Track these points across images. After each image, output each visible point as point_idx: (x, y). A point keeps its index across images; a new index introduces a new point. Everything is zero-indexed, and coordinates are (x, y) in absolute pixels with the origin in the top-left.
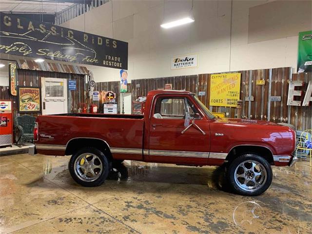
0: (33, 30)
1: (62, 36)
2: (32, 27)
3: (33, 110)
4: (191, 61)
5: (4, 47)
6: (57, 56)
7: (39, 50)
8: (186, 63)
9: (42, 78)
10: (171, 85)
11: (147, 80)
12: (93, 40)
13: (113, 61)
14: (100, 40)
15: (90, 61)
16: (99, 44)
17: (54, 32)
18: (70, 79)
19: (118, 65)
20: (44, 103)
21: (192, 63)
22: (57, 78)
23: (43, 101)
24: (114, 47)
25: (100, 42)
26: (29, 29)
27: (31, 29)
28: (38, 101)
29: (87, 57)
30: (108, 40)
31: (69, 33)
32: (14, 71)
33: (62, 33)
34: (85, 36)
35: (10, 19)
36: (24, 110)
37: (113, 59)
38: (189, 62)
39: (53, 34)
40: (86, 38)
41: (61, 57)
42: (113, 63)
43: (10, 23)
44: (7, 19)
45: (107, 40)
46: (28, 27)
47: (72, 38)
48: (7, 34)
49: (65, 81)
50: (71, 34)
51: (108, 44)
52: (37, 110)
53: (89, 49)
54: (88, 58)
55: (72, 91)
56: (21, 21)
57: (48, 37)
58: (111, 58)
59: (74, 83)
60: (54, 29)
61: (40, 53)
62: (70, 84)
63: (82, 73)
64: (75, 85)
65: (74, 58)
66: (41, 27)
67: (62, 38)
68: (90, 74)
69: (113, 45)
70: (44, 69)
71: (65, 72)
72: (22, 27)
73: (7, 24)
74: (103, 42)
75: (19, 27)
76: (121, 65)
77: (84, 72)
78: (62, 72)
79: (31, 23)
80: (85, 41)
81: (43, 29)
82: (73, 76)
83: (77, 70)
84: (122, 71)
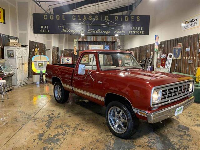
0: (86, 20)
1: (102, 20)
3: (85, 62)
4: (195, 22)
5: (72, 31)
6: (99, 32)
7: (89, 30)
8: (192, 25)
9: (90, 45)
10: (181, 44)
11: (168, 41)
12: (122, 18)
13: (136, 30)
14: (127, 18)
15: (119, 32)
16: (126, 20)
17: (97, 19)
18: (106, 45)
19: (141, 33)
20: (91, 59)
21: (196, 23)
22: (98, 44)
23: (90, 58)
24: (137, 20)
25: (127, 19)
26: (84, 19)
27: (85, 20)
28: (88, 58)
29: (117, 30)
30: (133, 17)
31: (106, 18)
32: (76, 43)
33: (102, 18)
34: (116, 17)
37: (136, 29)
38: (194, 22)
39: (96, 20)
40: (117, 18)
41: (101, 32)
42: (136, 31)
43: (75, 18)
44: (74, 17)
45: (132, 17)
47: (107, 20)
48: (74, 24)
49: (102, 46)
50: (107, 18)
51: (133, 19)
52: (87, 62)
53: (118, 25)
54: (118, 31)
56: (80, 17)
57: (94, 22)
58: (135, 28)
60: (97, 17)
61: (90, 32)
62: (106, 48)
63: (111, 41)
64: (108, 48)
65: (109, 32)
66: (90, 17)
67: (102, 21)
68: (118, 41)
69: (137, 19)
70: (89, 41)
71: (101, 41)
72: (80, 20)
73: (73, 19)
74: (129, 19)
75: (79, 19)
76: (143, 32)
77: (113, 40)
78: (99, 41)
79: (85, 16)
80: (116, 20)
81: (91, 18)
82: (107, 43)
83: (109, 39)
84: (156, 36)
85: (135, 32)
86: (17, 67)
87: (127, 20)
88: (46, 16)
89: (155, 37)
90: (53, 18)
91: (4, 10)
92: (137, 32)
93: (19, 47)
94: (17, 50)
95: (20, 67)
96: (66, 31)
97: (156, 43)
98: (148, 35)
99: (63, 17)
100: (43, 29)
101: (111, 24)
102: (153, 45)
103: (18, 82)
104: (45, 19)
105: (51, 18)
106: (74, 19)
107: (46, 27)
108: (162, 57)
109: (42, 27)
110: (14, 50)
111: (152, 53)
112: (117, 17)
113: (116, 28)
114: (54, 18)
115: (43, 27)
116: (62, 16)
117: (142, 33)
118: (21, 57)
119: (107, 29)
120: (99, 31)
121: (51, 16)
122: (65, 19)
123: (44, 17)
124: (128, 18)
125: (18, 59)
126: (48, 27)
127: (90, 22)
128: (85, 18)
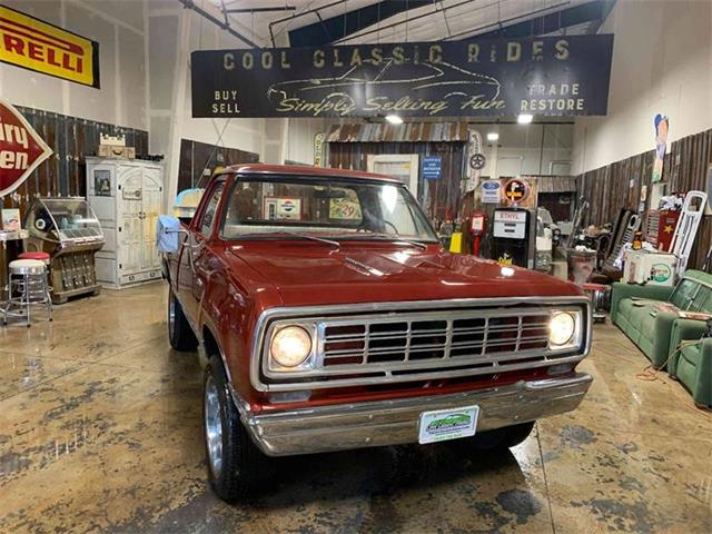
0: (360, 63)
1: (416, 62)
2: (358, 60)
5: (312, 106)
7: (368, 102)
9: (370, 156)
11: (693, 137)
12: (493, 52)
13: (553, 97)
14: (514, 49)
15: (483, 106)
16: (510, 58)
17: (398, 59)
18: (428, 155)
19: (571, 107)
22: (401, 153)
24: (559, 57)
25: (514, 54)
26: (352, 63)
27: (356, 64)
29: (475, 98)
30: (541, 43)
31: (431, 53)
32: (320, 147)
33: (417, 54)
34: (470, 50)
35: (322, 54)
36: (336, 217)
37: (553, 90)
39: (397, 62)
40: (473, 53)
41: (412, 108)
43: (322, 61)
44: (319, 55)
45: (535, 44)
46: (351, 60)
47: (437, 61)
48: (318, 82)
49: (413, 159)
50: (436, 54)
51: (539, 54)
52: (357, 218)
53: (478, 79)
54: (476, 101)
55: (430, 180)
56: (339, 54)
57: (386, 72)
58: (548, 89)
59: (437, 163)
60: (399, 52)
61: (370, 107)
62: (426, 165)
63: (445, 139)
64: (437, 166)
65: (441, 106)
66: (374, 54)
67: (416, 66)
68: (472, 139)
69: (557, 51)
70: (364, 139)
71: (407, 139)
72: (340, 64)
73: (317, 65)
74: (522, 52)
75: (337, 64)
76: (579, 104)
77: (453, 135)
78: (400, 140)
79: (356, 51)
80: (470, 60)
81: (378, 56)
82: (435, 147)
83: (440, 133)
84: (658, 118)
85: (548, 104)
86: (121, 223)
87: (514, 59)
88: (232, 57)
89: (657, 125)
90: (251, 64)
91: (95, 45)
92: (555, 104)
93: (131, 159)
94: (123, 169)
95: (132, 225)
96: (292, 107)
97: (658, 147)
98: (605, 113)
99: (283, 60)
100: (218, 103)
101: (450, 74)
102: (648, 157)
103: (121, 273)
104: (227, 67)
105: (245, 65)
106: (319, 62)
107: (231, 95)
108: (666, 207)
109: (217, 94)
110: (112, 169)
111: (644, 188)
112: (474, 50)
113: (471, 90)
114: (254, 62)
115: (221, 96)
116: (280, 56)
117: (575, 106)
118: (138, 194)
119: (435, 95)
120: (406, 105)
121: (244, 59)
122: (288, 66)
123: (226, 60)
124: (518, 51)
125: (124, 199)
126: (234, 93)
127: (373, 71)
128: (356, 58)
